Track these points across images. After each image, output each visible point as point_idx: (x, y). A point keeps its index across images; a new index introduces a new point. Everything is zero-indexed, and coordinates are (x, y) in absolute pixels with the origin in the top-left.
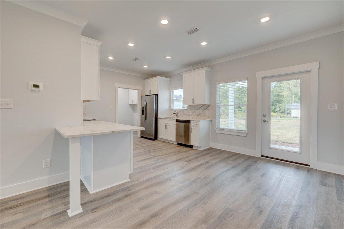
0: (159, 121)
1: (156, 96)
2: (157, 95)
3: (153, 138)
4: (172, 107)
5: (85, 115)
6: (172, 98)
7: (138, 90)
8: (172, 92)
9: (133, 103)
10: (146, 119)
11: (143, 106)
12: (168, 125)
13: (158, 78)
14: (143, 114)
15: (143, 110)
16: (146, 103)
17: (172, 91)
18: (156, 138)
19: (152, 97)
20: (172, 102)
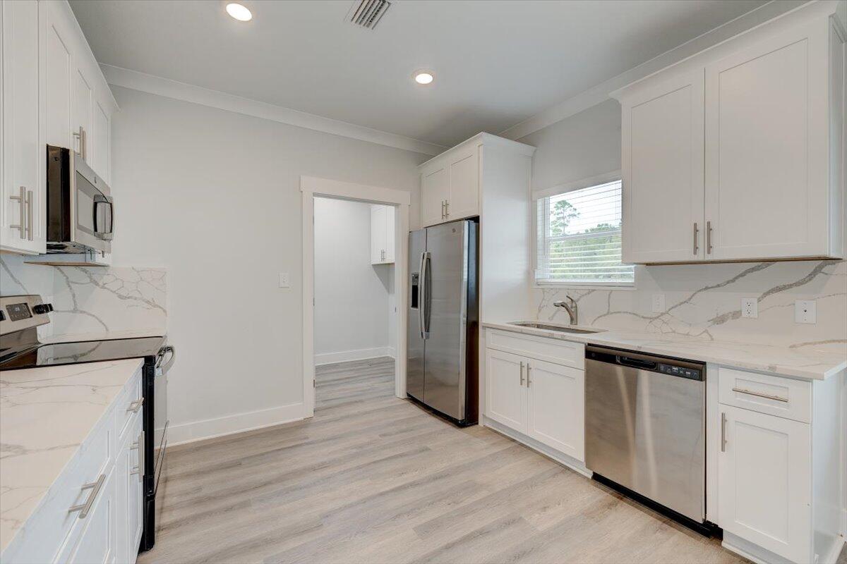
0: (486, 341)
1: (473, 224)
2: (476, 219)
3: (460, 416)
4: (539, 275)
5: (165, 311)
6: (540, 233)
7: (396, 205)
8: (539, 208)
9: (383, 259)
10: (427, 330)
11: (414, 271)
12: (533, 364)
13: (480, 142)
14: (415, 304)
15: (415, 289)
16: (429, 260)
17: (540, 203)
18: (471, 417)
19: (454, 230)
20: (540, 252)
